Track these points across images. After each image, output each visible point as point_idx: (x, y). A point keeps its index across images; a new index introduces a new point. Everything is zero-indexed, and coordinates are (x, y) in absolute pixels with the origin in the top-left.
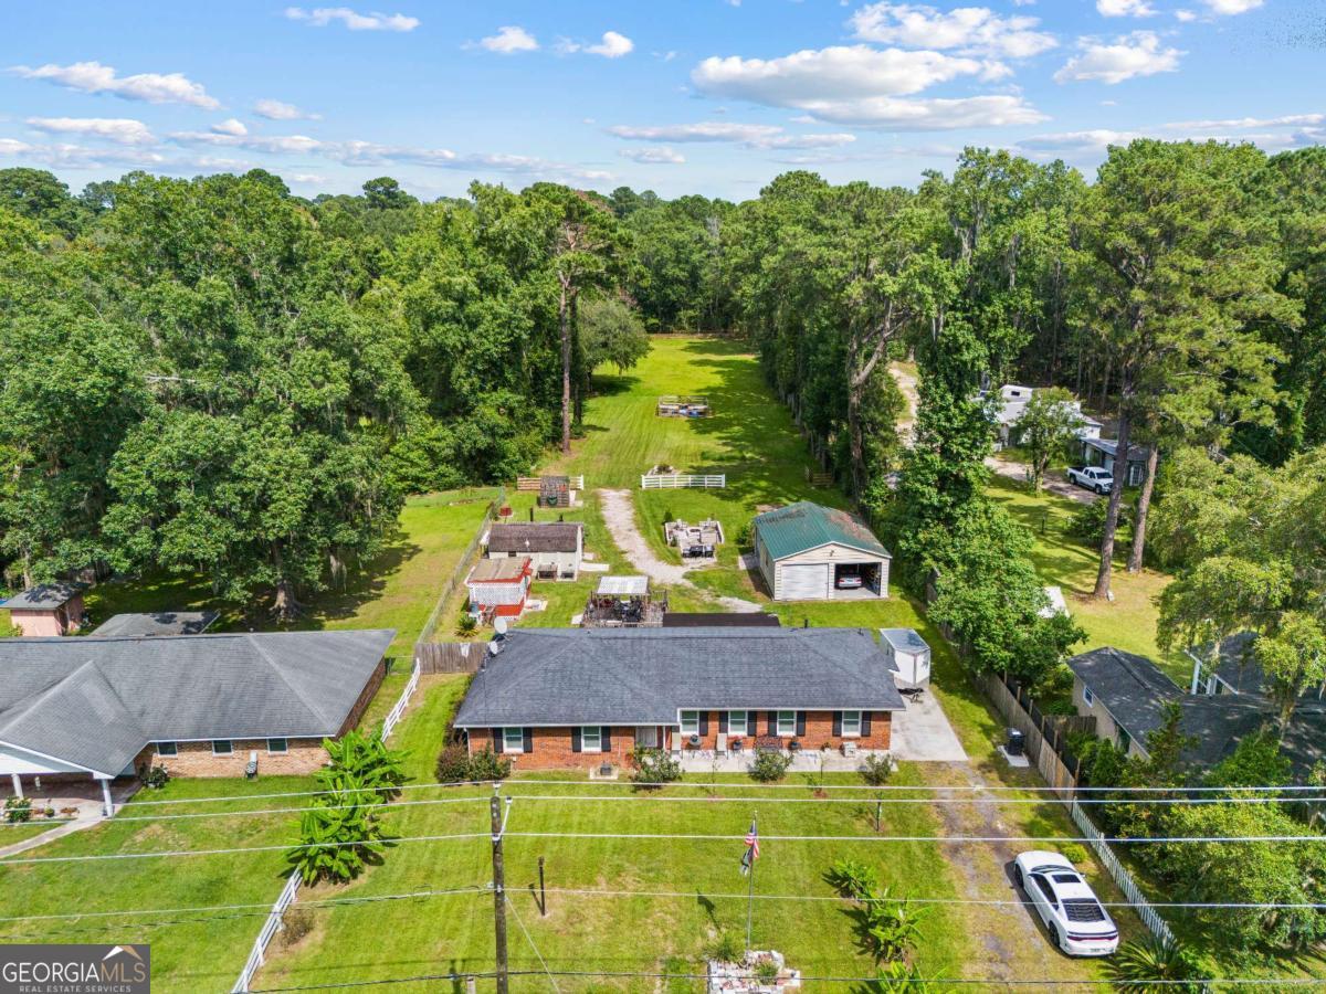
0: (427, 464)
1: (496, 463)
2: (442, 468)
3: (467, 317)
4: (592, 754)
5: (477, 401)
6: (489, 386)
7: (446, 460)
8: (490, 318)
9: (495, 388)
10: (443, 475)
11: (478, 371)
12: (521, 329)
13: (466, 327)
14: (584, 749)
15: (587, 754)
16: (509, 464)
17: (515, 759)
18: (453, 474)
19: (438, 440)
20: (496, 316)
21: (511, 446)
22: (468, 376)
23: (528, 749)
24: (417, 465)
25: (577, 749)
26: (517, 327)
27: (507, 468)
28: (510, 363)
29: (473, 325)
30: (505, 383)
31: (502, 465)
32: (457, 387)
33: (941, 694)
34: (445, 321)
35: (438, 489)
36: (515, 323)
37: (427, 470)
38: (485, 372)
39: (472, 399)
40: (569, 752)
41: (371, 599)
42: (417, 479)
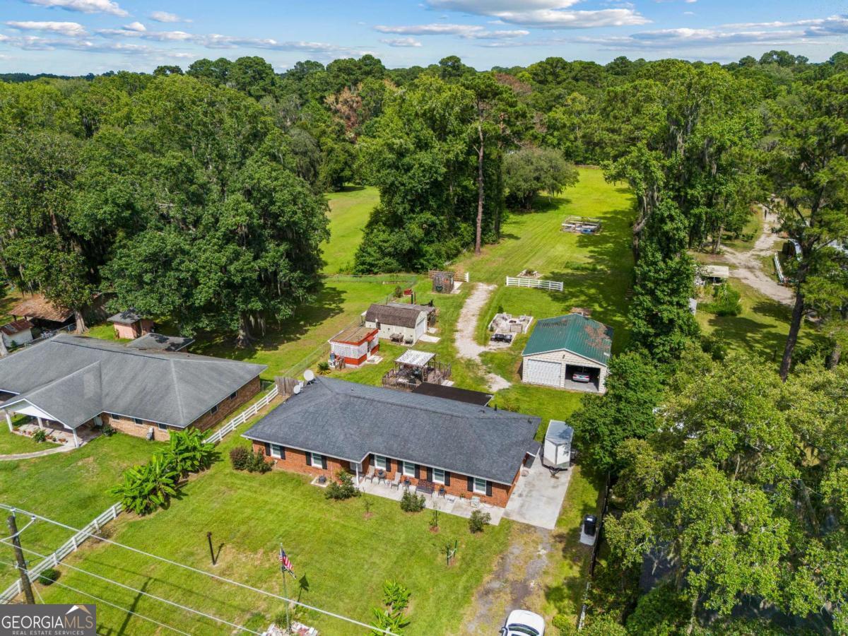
0: (378, 256)
1: (418, 259)
2: (387, 259)
3: (403, 165)
4: (317, 469)
5: (408, 219)
6: (417, 209)
7: (389, 254)
8: (417, 166)
9: (422, 211)
10: (387, 264)
11: (409, 201)
12: (438, 174)
14: (313, 464)
15: (314, 468)
16: (427, 260)
18: (395, 264)
19: (384, 241)
20: (421, 165)
21: (429, 249)
24: (373, 256)
25: (309, 463)
26: (435, 173)
27: (425, 263)
28: (434, 196)
29: (407, 170)
30: (429, 208)
31: (422, 261)
33: (579, 475)
34: (388, 167)
35: (383, 272)
36: (434, 170)
37: (377, 260)
38: (413, 201)
39: (404, 218)
40: (305, 464)
41: (293, 340)
42: (372, 265)
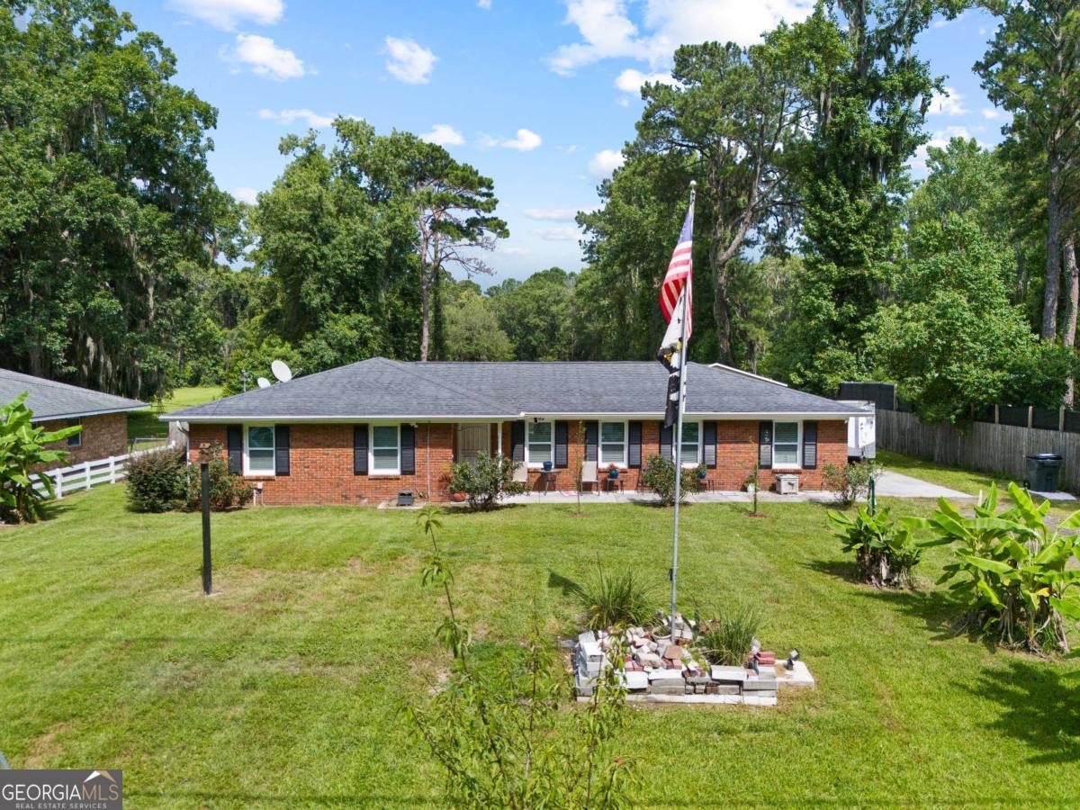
3: (321, 230)
4: (387, 478)
5: (327, 320)
6: (341, 307)
9: (347, 310)
11: (330, 288)
12: (377, 249)
13: (320, 241)
14: (373, 471)
15: (377, 478)
17: (260, 485)
20: (351, 232)
22: (319, 290)
23: (283, 471)
25: (361, 470)
26: (373, 247)
29: (326, 240)
30: (359, 308)
32: (306, 301)
34: (298, 229)
36: (370, 243)
38: (337, 290)
39: (322, 317)
40: (348, 475)
